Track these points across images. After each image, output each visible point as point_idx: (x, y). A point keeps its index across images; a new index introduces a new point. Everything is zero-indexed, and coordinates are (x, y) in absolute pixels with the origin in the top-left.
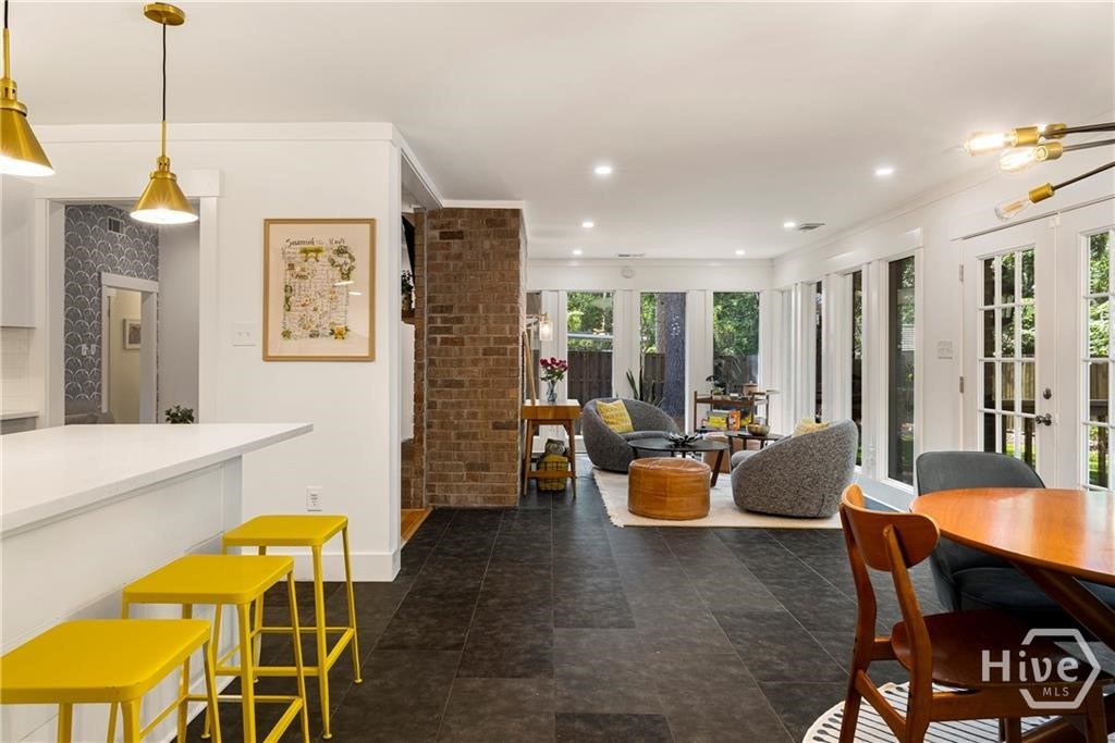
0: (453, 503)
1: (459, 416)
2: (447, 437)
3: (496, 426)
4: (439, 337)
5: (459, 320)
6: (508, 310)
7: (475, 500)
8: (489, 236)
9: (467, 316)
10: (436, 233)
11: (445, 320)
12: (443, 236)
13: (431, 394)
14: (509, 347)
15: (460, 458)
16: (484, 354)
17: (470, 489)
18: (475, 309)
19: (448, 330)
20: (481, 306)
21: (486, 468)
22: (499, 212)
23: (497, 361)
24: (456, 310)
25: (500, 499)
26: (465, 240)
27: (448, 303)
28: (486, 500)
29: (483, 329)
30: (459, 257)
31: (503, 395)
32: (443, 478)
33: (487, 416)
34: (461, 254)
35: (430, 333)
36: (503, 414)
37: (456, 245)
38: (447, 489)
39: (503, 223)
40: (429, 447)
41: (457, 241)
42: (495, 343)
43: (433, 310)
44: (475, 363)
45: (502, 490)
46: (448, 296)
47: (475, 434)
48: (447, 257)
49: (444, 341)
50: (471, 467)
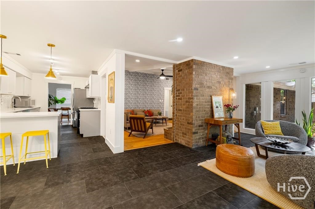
0: (179, 142)
1: (181, 119)
2: (178, 124)
3: (188, 123)
4: (177, 98)
5: (181, 93)
6: (190, 89)
7: (183, 143)
8: (186, 69)
9: (183, 92)
10: (177, 71)
11: (179, 93)
12: (179, 71)
13: (176, 112)
14: (191, 100)
15: (181, 130)
16: (186, 102)
17: (183, 139)
18: (184, 90)
19: (179, 96)
20: (185, 89)
21: (186, 134)
22: (189, 61)
23: (188, 104)
24: (180, 90)
25: (188, 145)
26: (183, 71)
27: (179, 89)
28: (186, 144)
29: (186, 95)
30: (181, 76)
31: (189, 114)
32: (178, 135)
33: (186, 120)
34: (181, 75)
35: (176, 97)
36: (189, 120)
37: (180, 72)
38: (178, 138)
39: (190, 64)
40: (176, 126)
41: (181, 72)
42: (188, 99)
43: (177, 91)
44: (184, 105)
45: (189, 142)
46: (179, 87)
47: (184, 125)
48: (179, 77)
49: (179, 99)
50: (183, 133)
